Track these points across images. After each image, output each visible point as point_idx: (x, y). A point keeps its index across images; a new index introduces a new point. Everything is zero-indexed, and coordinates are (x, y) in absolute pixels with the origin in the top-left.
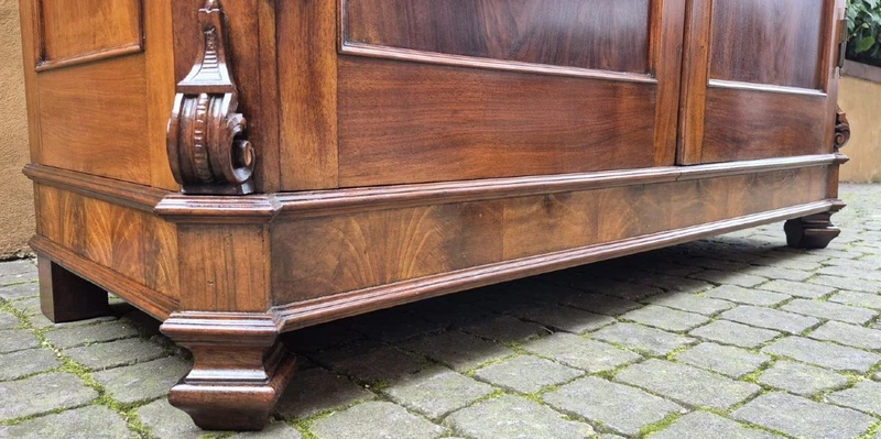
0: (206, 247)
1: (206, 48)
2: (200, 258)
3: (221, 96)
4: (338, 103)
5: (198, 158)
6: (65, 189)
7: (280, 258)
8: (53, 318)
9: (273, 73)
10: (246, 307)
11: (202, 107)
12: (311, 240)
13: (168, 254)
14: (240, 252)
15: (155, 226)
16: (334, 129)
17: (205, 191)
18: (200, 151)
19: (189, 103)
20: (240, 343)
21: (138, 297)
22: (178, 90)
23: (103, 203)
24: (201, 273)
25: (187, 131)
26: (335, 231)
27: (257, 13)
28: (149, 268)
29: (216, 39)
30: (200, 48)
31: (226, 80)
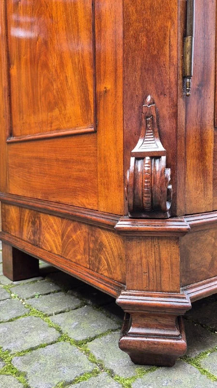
0: (143, 249)
1: (147, 128)
2: (139, 257)
3: (159, 157)
4: (214, 158)
5: (146, 197)
6: (26, 208)
7: (185, 257)
8: (12, 278)
9: (183, 141)
10: (167, 289)
11: (148, 165)
12: (199, 244)
13: (110, 252)
14: (164, 254)
15: (100, 234)
16: (211, 174)
17: (144, 216)
18: (147, 193)
19: (140, 163)
20: (165, 312)
21: (87, 276)
22: (132, 155)
23: (55, 218)
24: (139, 267)
25: (140, 180)
26: (210, 238)
27: (177, 106)
28: (93, 259)
29: (153, 123)
30: (143, 128)
31: (160, 148)
